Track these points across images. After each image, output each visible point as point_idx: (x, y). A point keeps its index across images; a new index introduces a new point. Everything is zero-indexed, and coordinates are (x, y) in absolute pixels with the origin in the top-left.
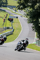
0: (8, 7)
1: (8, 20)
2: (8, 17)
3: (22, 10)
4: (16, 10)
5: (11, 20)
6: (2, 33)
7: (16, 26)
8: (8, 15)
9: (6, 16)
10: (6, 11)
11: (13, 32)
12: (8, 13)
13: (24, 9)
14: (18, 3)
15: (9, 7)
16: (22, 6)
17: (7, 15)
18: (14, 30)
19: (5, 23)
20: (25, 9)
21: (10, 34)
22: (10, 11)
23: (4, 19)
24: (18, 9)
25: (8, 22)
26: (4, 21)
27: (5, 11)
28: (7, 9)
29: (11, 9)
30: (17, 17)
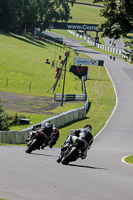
0: (71, 29)
1: (71, 71)
2: (71, 62)
3: (118, 37)
4: (97, 38)
5: (80, 72)
6: (52, 114)
7: (97, 92)
8: (72, 54)
9: (63, 58)
10: (64, 41)
11: (88, 110)
12: (70, 47)
13: (125, 36)
14: (105, 14)
15: (75, 27)
16: (116, 26)
17: (67, 54)
18: (89, 104)
19: (61, 81)
20: (128, 35)
21: (76, 117)
22: (79, 41)
23: (58, 70)
24: (103, 36)
25: (70, 77)
26: (58, 76)
27: (61, 43)
28: (69, 36)
29: (80, 34)
30: (101, 63)
